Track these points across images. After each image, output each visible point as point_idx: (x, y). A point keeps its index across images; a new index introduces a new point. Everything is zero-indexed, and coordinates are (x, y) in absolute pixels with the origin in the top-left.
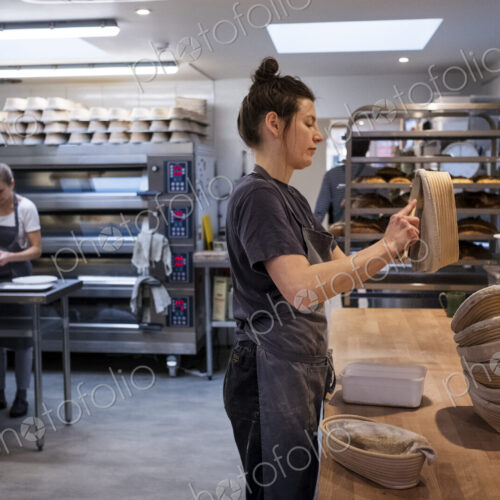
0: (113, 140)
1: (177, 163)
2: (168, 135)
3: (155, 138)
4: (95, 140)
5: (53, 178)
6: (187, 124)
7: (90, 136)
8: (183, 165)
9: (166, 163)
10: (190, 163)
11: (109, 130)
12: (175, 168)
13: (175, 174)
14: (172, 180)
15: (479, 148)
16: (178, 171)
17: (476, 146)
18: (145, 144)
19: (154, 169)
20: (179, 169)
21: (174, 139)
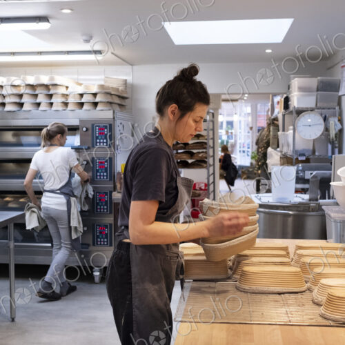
0: (54, 108)
1: (102, 125)
2: (95, 104)
3: (85, 107)
4: (41, 108)
5: (14, 135)
6: (109, 96)
7: (39, 104)
8: (106, 127)
9: (93, 125)
10: (110, 125)
11: (52, 101)
12: (99, 129)
13: (100, 133)
14: (97, 138)
15: (324, 116)
16: (102, 131)
17: (321, 115)
18: (78, 111)
19: (84, 129)
20: (103, 129)
21: (99, 107)
